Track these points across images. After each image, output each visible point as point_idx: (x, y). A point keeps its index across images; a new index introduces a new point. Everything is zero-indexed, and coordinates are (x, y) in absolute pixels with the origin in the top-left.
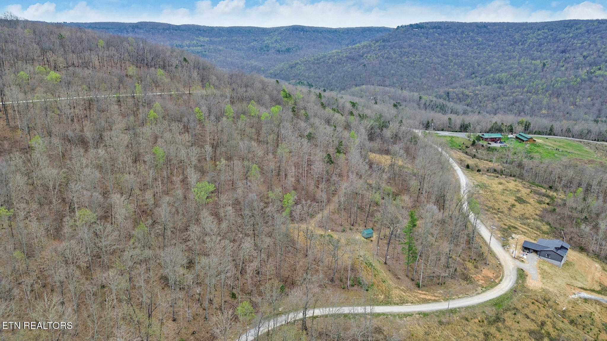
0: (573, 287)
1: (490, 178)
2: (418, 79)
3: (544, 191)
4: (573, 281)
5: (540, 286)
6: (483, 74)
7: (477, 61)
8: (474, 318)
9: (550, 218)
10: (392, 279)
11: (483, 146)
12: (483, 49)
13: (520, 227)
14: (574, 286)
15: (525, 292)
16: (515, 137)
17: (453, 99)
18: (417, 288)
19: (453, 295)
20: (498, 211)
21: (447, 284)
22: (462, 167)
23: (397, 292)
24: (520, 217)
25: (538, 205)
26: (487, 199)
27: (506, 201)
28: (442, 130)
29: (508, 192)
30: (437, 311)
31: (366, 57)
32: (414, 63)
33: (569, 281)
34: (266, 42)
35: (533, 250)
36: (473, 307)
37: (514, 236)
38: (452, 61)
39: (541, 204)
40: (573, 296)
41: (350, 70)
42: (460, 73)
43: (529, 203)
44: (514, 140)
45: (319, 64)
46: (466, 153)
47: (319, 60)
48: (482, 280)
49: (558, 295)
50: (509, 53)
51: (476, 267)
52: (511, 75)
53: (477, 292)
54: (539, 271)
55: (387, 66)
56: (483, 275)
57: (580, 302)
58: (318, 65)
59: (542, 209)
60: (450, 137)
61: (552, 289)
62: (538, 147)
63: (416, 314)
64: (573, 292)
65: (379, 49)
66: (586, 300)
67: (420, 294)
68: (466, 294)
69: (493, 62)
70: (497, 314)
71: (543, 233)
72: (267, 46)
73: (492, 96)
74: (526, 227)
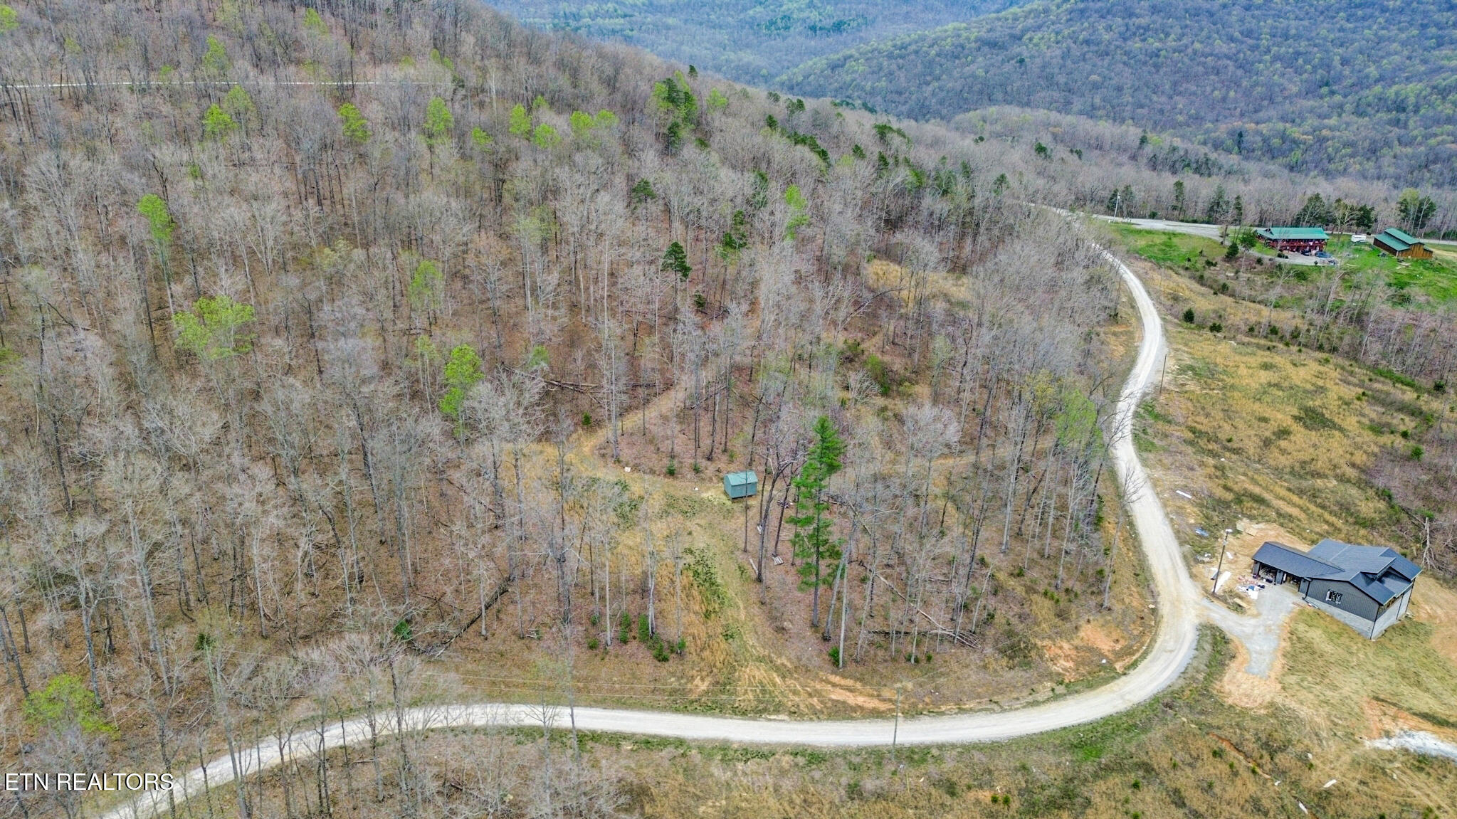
0: (1392, 711)
1: (1243, 349)
2: (1164, 99)
3: (1409, 396)
4: (1405, 689)
5: (1268, 698)
6: (1353, 85)
7: (1340, 51)
8: (981, 787)
9: (1396, 479)
10: (759, 630)
11: (1259, 261)
12: (1364, 18)
13: (1283, 499)
14: (1400, 708)
15: (1202, 712)
16: (1372, 241)
17: (1253, 151)
18: (829, 666)
19: (945, 700)
20: (1225, 448)
21: (938, 660)
22: (1169, 317)
23: (757, 673)
24: (1293, 468)
25: (1368, 436)
26: (1203, 408)
27: (1265, 420)
28: (1153, 216)
29: (1281, 393)
30: (859, 751)
31: (1031, 39)
32: (1158, 56)
33: (1387, 687)
34: (785, 7)
35: (1288, 575)
36: (994, 747)
37: (1240, 525)
38: (1268, 51)
39: (1382, 433)
40: (1381, 744)
41: (981, 72)
42: (1286, 83)
43: (1341, 429)
44: (1367, 248)
45: (902, 57)
46: (1201, 280)
47: (905, 48)
48: (1067, 657)
49: (1324, 734)
50: (1441, 29)
51: (1062, 615)
52: (1434, 88)
53: (1030, 699)
54: (1286, 644)
55: (1082, 64)
56: (1076, 642)
57: (1397, 765)
58: (901, 61)
59: (1376, 450)
60: (1164, 233)
61: (1310, 712)
62: (1435, 270)
63: (786, 753)
64: (1387, 727)
65: (1068, 20)
66: (1422, 762)
67: (834, 685)
68: (993, 701)
69: (1389, 54)
70: (1071, 780)
71: (1356, 523)
72: (786, 17)
73: (1367, 144)
74: (1300, 502)
